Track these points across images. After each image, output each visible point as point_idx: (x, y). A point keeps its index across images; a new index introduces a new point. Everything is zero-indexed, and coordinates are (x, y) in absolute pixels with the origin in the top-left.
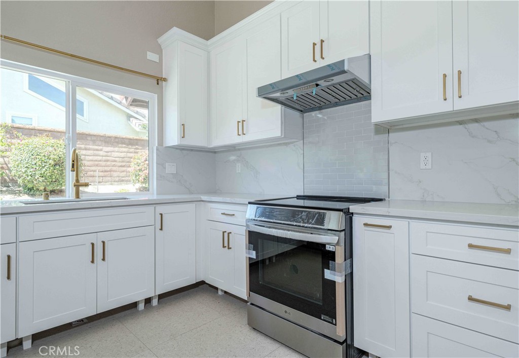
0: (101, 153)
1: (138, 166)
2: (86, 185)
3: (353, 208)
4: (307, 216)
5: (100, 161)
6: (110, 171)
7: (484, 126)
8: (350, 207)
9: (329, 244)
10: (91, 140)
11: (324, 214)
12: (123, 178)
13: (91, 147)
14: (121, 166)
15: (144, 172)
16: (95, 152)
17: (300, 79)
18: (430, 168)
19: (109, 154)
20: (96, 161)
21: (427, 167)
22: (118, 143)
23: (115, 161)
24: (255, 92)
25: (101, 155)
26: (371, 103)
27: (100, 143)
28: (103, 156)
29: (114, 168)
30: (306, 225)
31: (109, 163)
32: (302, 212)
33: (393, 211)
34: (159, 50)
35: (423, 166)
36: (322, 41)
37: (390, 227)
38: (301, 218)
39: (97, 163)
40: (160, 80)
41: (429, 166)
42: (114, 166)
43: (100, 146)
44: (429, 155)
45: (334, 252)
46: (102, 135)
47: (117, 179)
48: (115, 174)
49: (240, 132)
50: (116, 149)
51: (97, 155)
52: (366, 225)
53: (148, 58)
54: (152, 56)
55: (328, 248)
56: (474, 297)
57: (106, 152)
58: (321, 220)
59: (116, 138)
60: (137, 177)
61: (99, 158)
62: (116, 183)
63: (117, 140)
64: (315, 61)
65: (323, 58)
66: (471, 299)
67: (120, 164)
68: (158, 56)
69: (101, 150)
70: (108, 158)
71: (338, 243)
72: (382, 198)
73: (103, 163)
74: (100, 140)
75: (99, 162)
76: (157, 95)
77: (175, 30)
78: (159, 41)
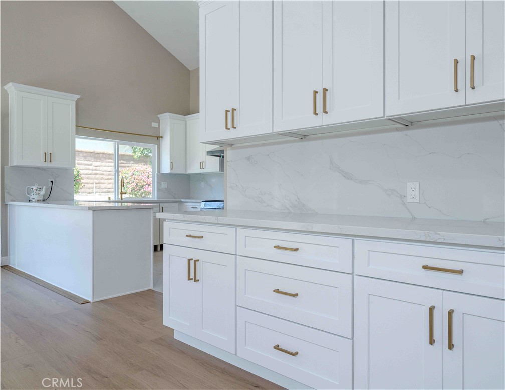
0: (91, 167)
5: (90, 174)
6: (99, 183)
10: (83, 156)
12: (110, 190)
13: (83, 162)
14: (108, 179)
15: (132, 184)
16: (86, 166)
19: (98, 168)
20: (87, 174)
22: (105, 158)
23: (103, 174)
25: (91, 169)
27: (90, 158)
28: (92, 170)
29: (102, 181)
31: (97, 176)
34: (158, 121)
39: (87, 176)
40: (158, 138)
42: (102, 178)
43: (90, 161)
46: (92, 151)
47: (105, 190)
48: (102, 186)
49: (202, 167)
50: (104, 164)
51: (87, 170)
53: (153, 126)
54: (155, 125)
57: (95, 166)
59: (103, 154)
61: (90, 172)
62: (104, 194)
63: (105, 156)
67: (107, 177)
68: (158, 124)
69: (91, 165)
70: (97, 172)
73: (93, 176)
74: (91, 156)
75: (90, 176)
76: (157, 145)
77: (168, 113)
78: (159, 116)
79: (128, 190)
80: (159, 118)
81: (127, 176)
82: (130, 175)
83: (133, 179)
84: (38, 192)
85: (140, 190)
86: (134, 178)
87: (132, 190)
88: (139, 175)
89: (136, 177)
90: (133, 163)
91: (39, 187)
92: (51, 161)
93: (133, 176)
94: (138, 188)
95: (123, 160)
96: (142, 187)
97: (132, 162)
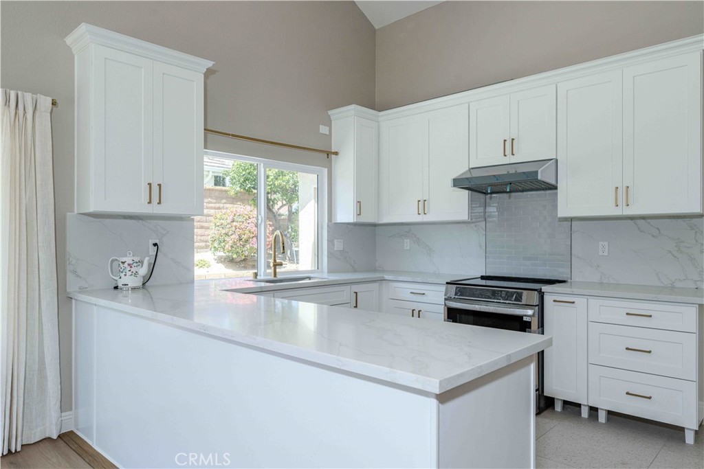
1: (223, 228)
2: (281, 264)
3: (545, 288)
4: (506, 294)
7: (649, 223)
8: (543, 288)
9: (526, 316)
11: (522, 293)
15: (233, 237)
17: (497, 180)
18: (607, 254)
21: (605, 254)
24: (450, 183)
26: (557, 193)
30: (507, 302)
32: (501, 291)
33: (576, 291)
35: (601, 253)
36: (513, 139)
37: (573, 303)
38: (501, 296)
40: (330, 154)
41: (606, 254)
44: (606, 243)
45: (530, 322)
49: (421, 211)
52: (554, 301)
53: (321, 132)
54: (323, 129)
55: (525, 319)
56: (630, 347)
58: (519, 298)
60: (222, 244)
64: (505, 156)
65: (513, 154)
66: (627, 349)
68: (328, 128)
71: (533, 315)
72: (565, 279)
76: (326, 169)
77: (353, 106)
78: (330, 112)
79: (227, 246)
80: (329, 116)
81: (224, 222)
82: (229, 221)
83: (234, 228)
84: (134, 269)
85: (244, 246)
86: (236, 226)
87: (232, 247)
88: (243, 222)
89: (238, 224)
90: (225, 203)
91: (137, 259)
92: (159, 203)
93: (234, 224)
94: (241, 242)
95: (211, 197)
96: (247, 241)
97: (224, 201)
